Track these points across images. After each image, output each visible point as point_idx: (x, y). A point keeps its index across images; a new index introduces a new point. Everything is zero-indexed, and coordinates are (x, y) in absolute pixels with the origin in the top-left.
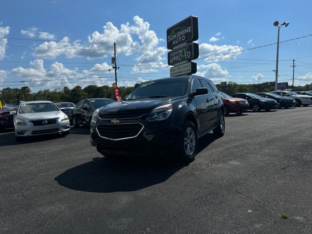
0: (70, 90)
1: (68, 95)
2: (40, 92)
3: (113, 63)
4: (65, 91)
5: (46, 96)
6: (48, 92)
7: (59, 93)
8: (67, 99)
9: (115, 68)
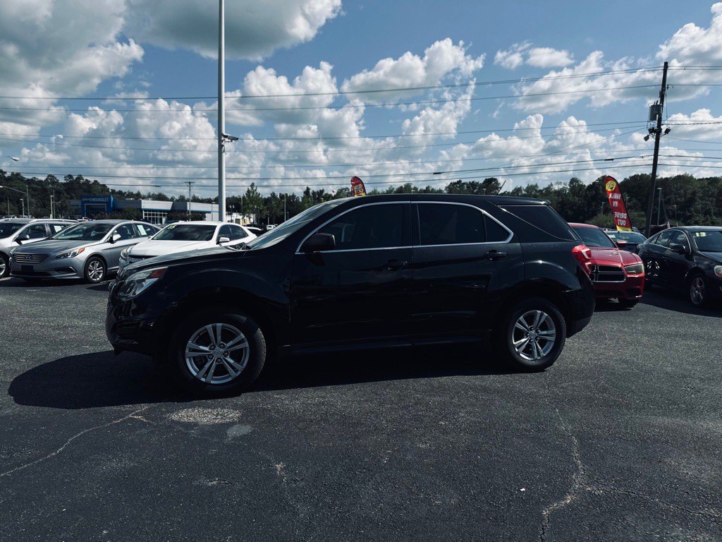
0: (584, 186)
1: (577, 199)
2: (518, 190)
3: (653, 118)
4: (572, 189)
6: (536, 191)
7: (559, 193)
8: (575, 208)
9: (656, 132)
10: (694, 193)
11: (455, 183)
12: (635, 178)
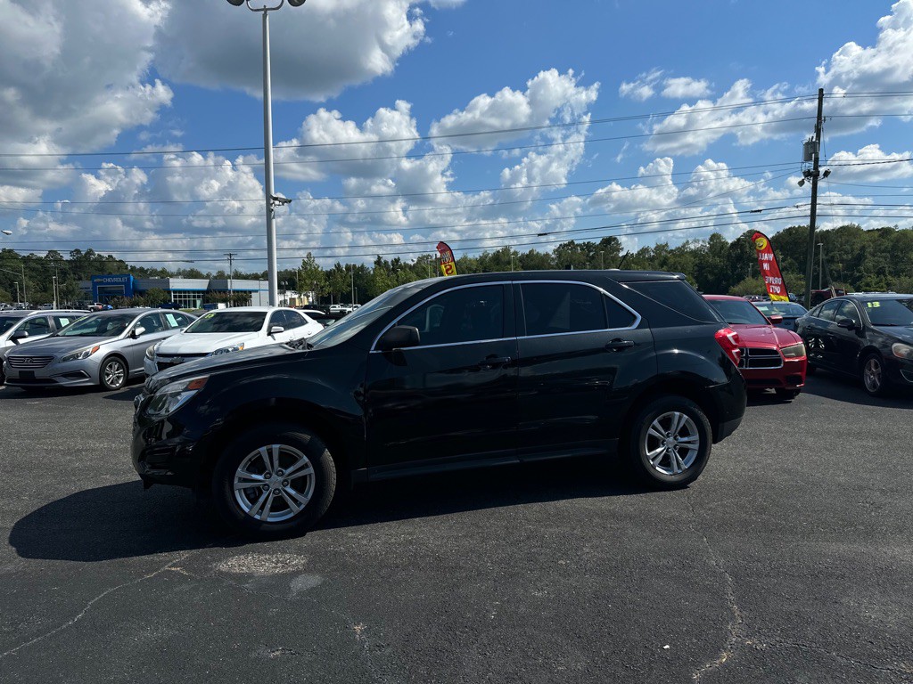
0: (727, 243)
1: (718, 260)
2: (644, 251)
3: (808, 158)
4: (713, 247)
5: (656, 262)
6: (666, 251)
7: (695, 253)
9: (813, 175)
10: (863, 248)
11: (565, 245)
12: (789, 231)
